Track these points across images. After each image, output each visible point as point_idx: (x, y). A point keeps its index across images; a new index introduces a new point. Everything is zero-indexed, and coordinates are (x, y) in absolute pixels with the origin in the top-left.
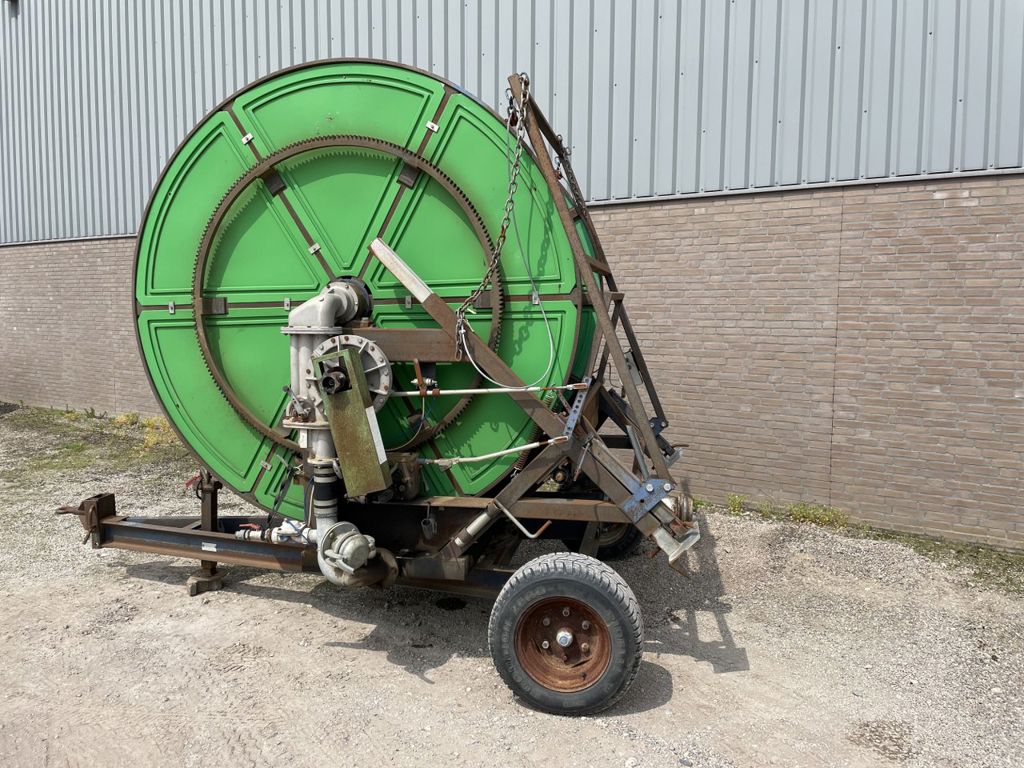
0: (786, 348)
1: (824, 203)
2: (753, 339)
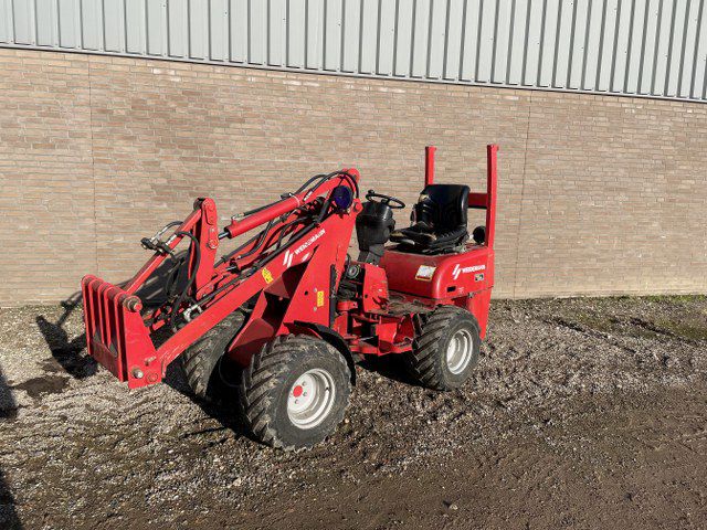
0: (54, 177)
1: (74, 65)
2: (25, 170)
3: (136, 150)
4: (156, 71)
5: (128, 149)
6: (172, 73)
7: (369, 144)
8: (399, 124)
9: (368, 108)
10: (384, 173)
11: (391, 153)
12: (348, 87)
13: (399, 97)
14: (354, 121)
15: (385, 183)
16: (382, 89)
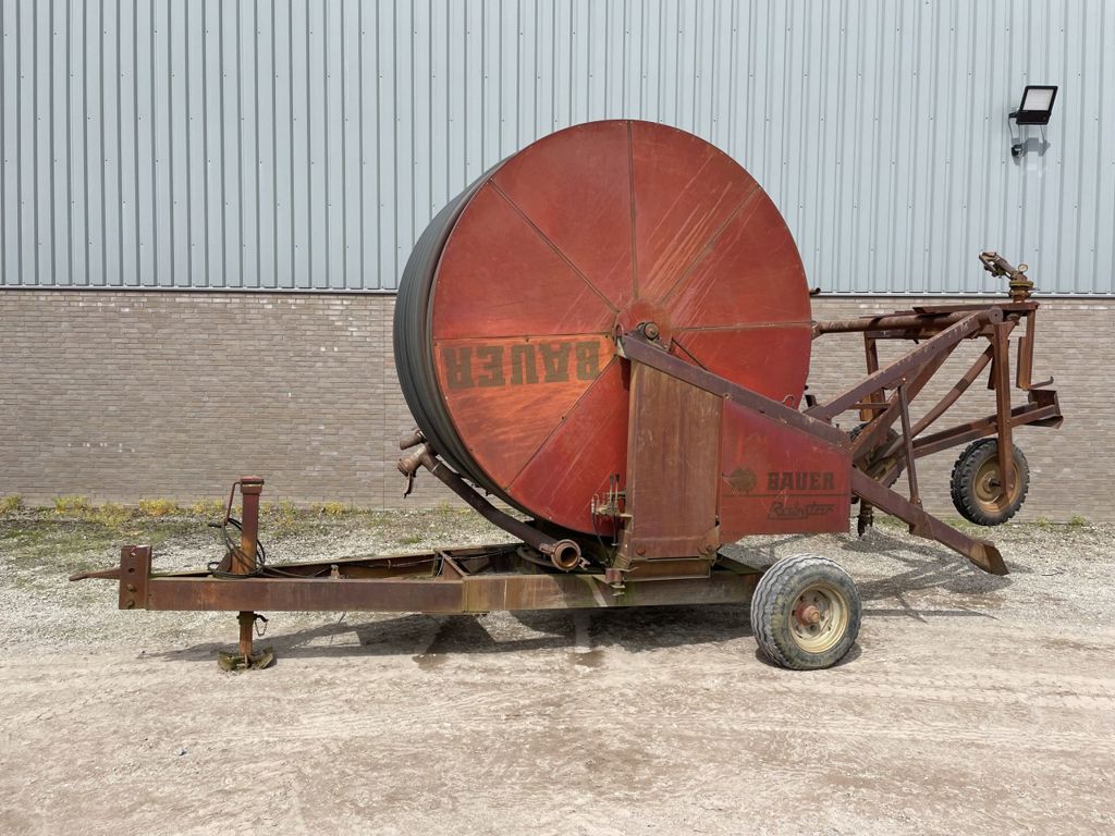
3: (842, 375)
4: (862, 306)
5: (834, 375)
6: (877, 306)
7: (1068, 362)
8: (1102, 340)
9: (1067, 326)
10: (1085, 390)
11: (1093, 369)
12: (1046, 307)
13: (1101, 313)
14: (1054, 339)
15: (1085, 399)
16: (1082, 307)
